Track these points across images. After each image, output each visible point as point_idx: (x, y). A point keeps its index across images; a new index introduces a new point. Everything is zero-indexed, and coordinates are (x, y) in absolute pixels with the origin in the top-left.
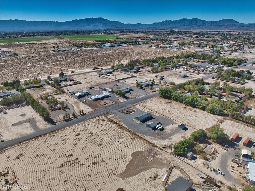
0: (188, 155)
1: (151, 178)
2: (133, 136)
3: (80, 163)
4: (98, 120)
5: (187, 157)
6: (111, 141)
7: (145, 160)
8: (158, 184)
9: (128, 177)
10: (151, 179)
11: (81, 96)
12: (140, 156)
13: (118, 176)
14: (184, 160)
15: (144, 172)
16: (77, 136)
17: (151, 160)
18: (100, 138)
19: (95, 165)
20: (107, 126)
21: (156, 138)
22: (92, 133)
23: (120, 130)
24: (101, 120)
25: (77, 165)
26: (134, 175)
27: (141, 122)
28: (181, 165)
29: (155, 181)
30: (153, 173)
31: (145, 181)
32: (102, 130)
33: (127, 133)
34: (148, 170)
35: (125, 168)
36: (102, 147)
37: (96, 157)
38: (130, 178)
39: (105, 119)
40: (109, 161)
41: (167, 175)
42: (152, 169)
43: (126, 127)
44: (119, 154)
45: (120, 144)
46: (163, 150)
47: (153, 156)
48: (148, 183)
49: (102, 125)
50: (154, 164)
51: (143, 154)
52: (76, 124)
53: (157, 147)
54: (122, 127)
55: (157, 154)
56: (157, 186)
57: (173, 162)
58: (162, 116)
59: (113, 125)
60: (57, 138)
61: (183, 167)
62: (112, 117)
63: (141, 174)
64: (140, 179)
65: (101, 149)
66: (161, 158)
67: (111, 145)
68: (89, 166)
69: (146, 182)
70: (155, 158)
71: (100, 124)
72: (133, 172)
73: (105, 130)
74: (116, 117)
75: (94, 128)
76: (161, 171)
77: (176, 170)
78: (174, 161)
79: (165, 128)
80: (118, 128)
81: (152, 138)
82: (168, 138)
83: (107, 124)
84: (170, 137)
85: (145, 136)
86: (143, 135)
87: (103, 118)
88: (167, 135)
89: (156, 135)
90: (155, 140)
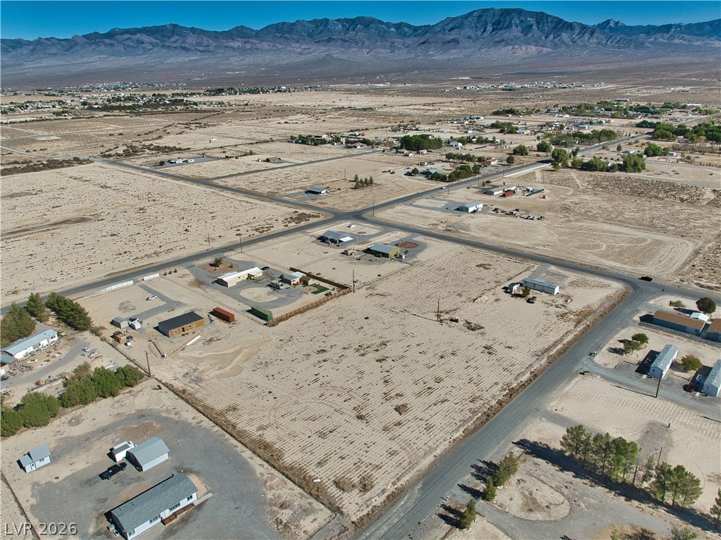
2: (231, 417)
6: (295, 398)
18: (330, 404)
19: (322, 348)
20: (319, 455)
21: (164, 415)
22: (360, 417)
23: (269, 436)
24: (354, 486)
32: (331, 432)
33: (247, 429)
36: (316, 380)
39: (333, 490)
40: (294, 357)
43: (247, 454)
44: (272, 370)
45: (270, 392)
46: (163, 384)
47: (197, 369)
49: (342, 458)
52: (438, 452)
54: (261, 451)
55: (185, 375)
59: (295, 458)
62: (307, 511)
65: (318, 376)
67: (295, 387)
71: (349, 463)
73: (322, 435)
74: (285, 515)
75: (364, 440)
79: (100, 459)
80: (276, 446)
81: (172, 416)
82: (124, 418)
83: (319, 463)
84: (118, 419)
85: (190, 421)
86: (198, 423)
87: (354, 505)
88: (122, 426)
89: (154, 424)
90: (169, 408)
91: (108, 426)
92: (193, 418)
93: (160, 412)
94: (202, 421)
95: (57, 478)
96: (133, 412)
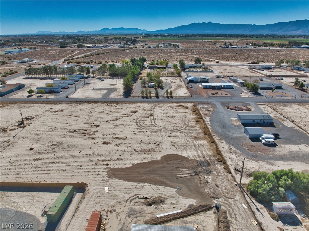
0: (274, 203)
1: (146, 198)
2: (202, 136)
3: (93, 136)
4: (180, 106)
5: (270, 209)
6: (163, 130)
7: (177, 170)
8: (144, 215)
9: (116, 177)
10: (143, 200)
11: (193, 81)
12: (177, 162)
13: (107, 169)
14: (259, 211)
15: (149, 184)
16: (131, 112)
17: (185, 176)
18: (153, 123)
19: (102, 145)
20: (183, 114)
21: (239, 152)
22: (152, 115)
23: (192, 124)
24: (183, 106)
25: (87, 136)
26: (129, 180)
27: (242, 124)
28: (235, 215)
29: (145, 208)
30: (160, 195)
31: (130, 197)
32: (169, 116)
33: (199, 129)
34: (157, 186)
35: (130, 166)
36: (140, 132)
37: (117, 138)
38: (117, 180)
39: (190, 108)
40: (125, 148)
41: (181, 213)
42: (169, 188)
43: (208, 123)
44: (150, 147)
45: (169, 137)
46: (231, 173)
47: (196, 172)
48: (130, 203)
50: (182, 183)
51: (183, 162)
52: (148, 103)
53: (225, 163)
54: (201, 121)
55: (209, 172)
56: (136, 217)
57: (226, 200)
58: (297, 128)
59: (192, 116)
60: (109, 108)
61: (236, 220)
62: (203, 108)
63: (141, 184)
64: (127, 190)
65: (136, 133)
66: (208, 182)
67: (154, 134)
68: (95, 143)
69: (129, 200)
70: (197, 176)
71: (176, 110)
72: (135, 175)
73: (173, 117)
74: (210, 109)
75: (162, 111)
76: (178, 199)
77: (213, 216)
78: (230, 200)
79: (283, 145)
80: (194, 120)
81: (234, 149)
82: (268, 161)
83: (185, 112)
84: (272, 161)
85: (225, 142)
86: (221, 140)
87: (190, 105)
88: (270, 156)
89: (247, 149)
90: (234, 154)
91: (280, 160)
92: (222, 143)
93: (240, 154)
94: (218, 140)
95: (305, 146)
96: (261, 162)
